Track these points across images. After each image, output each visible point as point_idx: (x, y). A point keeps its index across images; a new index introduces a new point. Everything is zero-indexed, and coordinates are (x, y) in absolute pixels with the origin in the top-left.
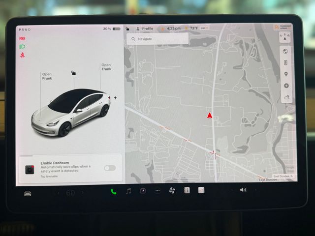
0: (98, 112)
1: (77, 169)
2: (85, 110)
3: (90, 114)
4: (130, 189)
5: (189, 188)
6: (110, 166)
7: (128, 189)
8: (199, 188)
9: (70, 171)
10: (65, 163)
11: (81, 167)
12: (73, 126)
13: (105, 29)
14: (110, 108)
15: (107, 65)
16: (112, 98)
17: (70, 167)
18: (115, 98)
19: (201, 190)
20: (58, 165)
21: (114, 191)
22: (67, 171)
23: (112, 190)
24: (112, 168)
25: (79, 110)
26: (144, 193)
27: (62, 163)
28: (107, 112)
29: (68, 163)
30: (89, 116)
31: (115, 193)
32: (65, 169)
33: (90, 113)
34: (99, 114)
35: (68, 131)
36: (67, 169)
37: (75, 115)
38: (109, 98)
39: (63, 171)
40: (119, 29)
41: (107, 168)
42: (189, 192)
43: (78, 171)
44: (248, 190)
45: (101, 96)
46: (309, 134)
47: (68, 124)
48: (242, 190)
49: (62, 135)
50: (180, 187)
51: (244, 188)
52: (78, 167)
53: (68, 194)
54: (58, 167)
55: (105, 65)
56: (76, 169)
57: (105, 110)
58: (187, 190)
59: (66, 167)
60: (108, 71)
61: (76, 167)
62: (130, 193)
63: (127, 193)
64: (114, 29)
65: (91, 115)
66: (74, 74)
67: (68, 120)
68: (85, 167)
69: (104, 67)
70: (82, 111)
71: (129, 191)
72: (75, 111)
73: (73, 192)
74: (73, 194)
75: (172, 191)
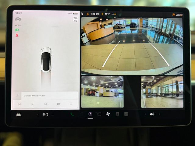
4: (82, 113)
5: (118, 113)
8: (125, 113)
13: (68, 13)
26: (91, 115)
40: (77, 14)
42: (119, 115)
44: (155, 114)
46: (193, 82)
48: (151, 114)
53: (44, 115)
62: (82, 115)
64: (74, 14)
73: (47, 114)
74: (47, 115)
75: (108, 114)
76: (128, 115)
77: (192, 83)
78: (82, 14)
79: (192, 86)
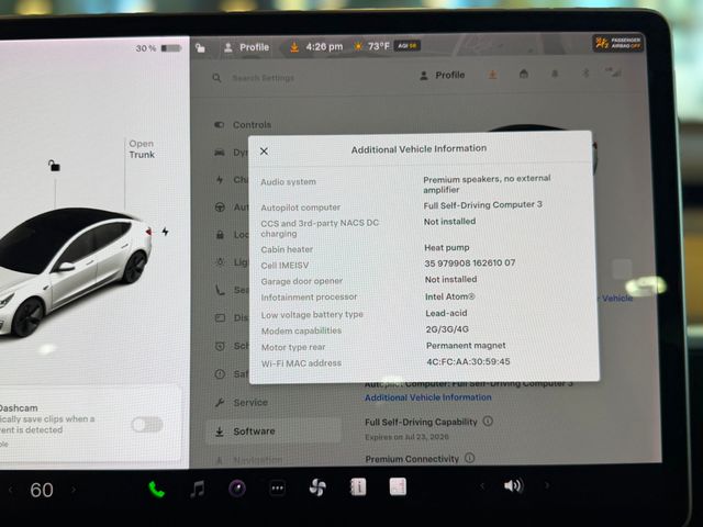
0: (119, 271)
1: (58, 425)
2: (81, 265)
3: (95, 277)
4: (201, 483)
5: (363, 481)
6: (145, 419)
7: (197, 484)
8: (392, 480)
9: (42, 430)
10: (27, 409)
11: (68, 420)
12: (48, 310)
13: (141, 48)
14: (150, 260)
15: (145, 144)
16: (157, 232)
17: (39, 420)
18: (165, 232)
19: (398, 486)
20: (9, 414)
21: (158, 489)
22: (33, 431)
23: (152, 485)
24: (153, 425)
25: (65, 265)
26: (241, 495)
27: (19, 409)
28: (140, 271)
29: (35, 408)
30: (93, 283)
31: (161, 494)
32: (27, 425)
33: (96, 272)
34: (120, 276)
35: (37, 322)
36: (33, 425)
37: (56, 279)
38: (149, 232)
39: (21, 431)
40: (176, 48)
41: (140, 425)
42: (364, 492)
43: (60, 430)
44: (526, 485)
45: (125, 228)
46: (693, 332)
47: (37, 302)
48: (509, 486)
49: (20, 332)
50: (338, 477)
51: (514, 481)
52: (61, 419)
53: (36, 492)
54: (10, 420)
55: (138, 145)
56: (55, 425)
57: (136, 265)
58: (359, 486)
59: (30, 420)
60: (147, 159)
61: (55, 420)
62: (201, 493)
63: (193, 495)
64: (164, 48)
65: (99, 280)
66: (55, 168)
67: (39, 292)
68: (80, 420)
69: (135, 150)
70: (73, 269)
71: (199, 488)
72: (56, 269)
73: (48, 488)
74: (48, 493)
75: (318, 487)
76: (405, 493)
77: (690, 339)
78: (201, 49)
79: (689, 351)
